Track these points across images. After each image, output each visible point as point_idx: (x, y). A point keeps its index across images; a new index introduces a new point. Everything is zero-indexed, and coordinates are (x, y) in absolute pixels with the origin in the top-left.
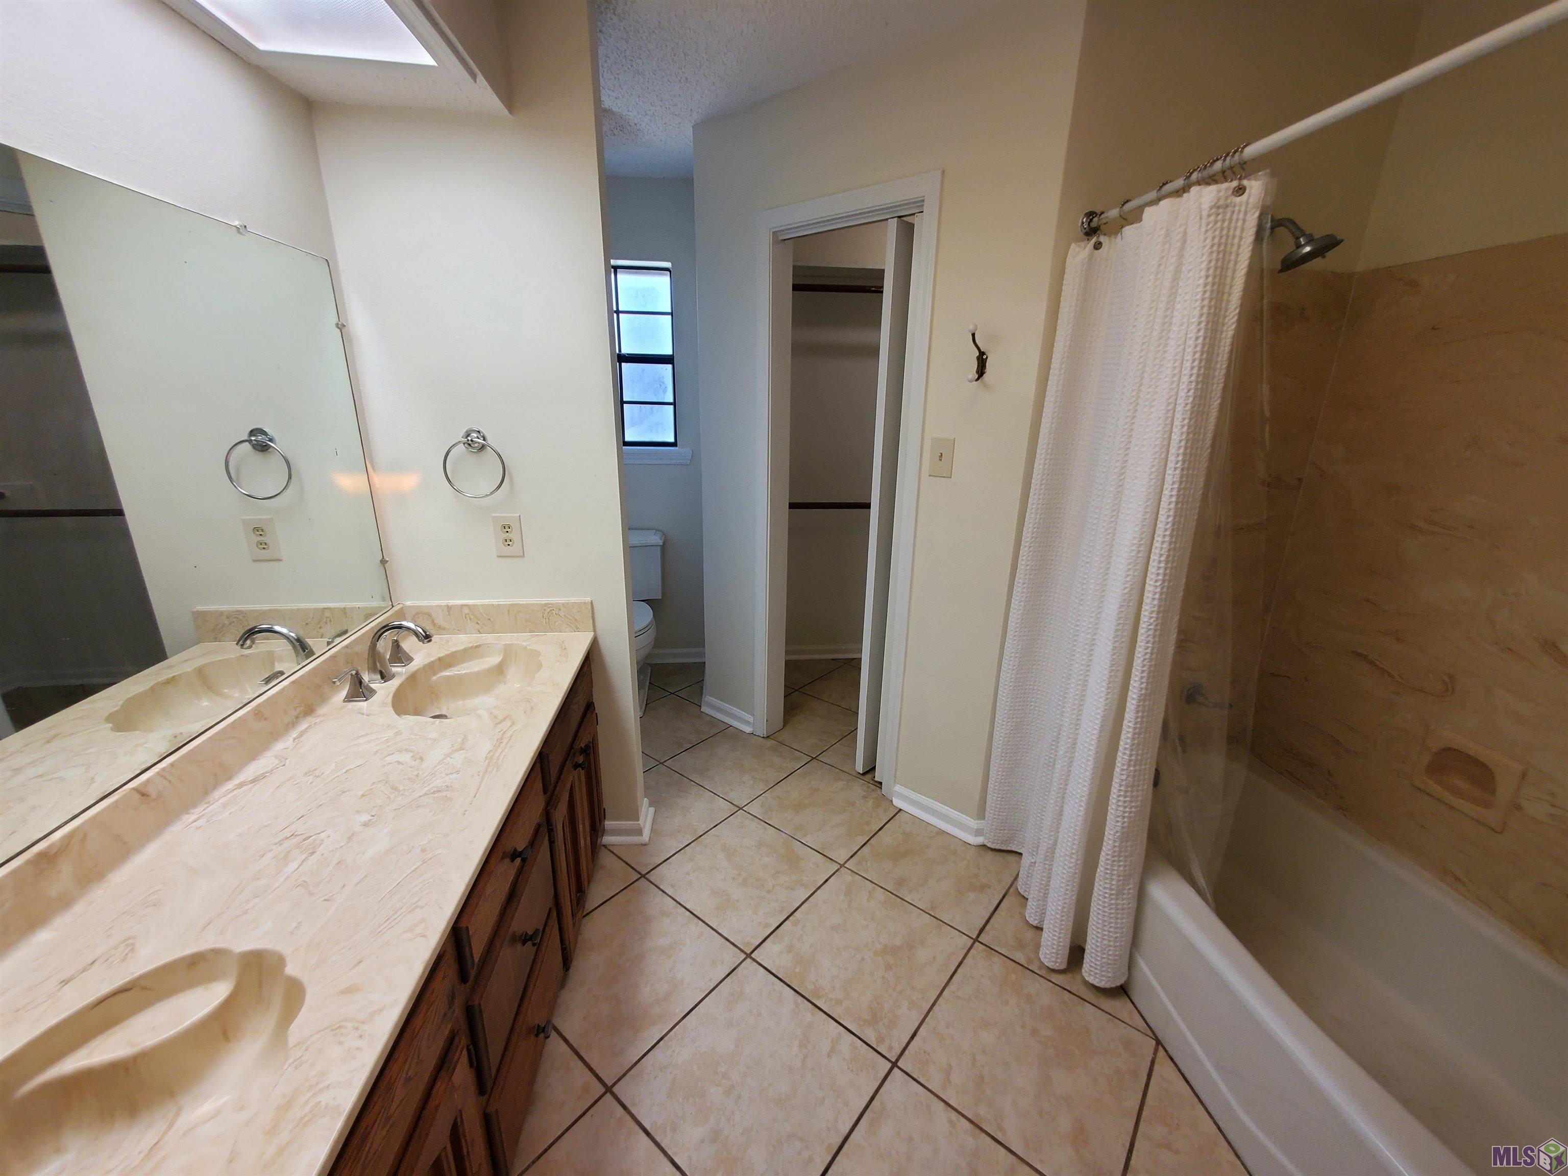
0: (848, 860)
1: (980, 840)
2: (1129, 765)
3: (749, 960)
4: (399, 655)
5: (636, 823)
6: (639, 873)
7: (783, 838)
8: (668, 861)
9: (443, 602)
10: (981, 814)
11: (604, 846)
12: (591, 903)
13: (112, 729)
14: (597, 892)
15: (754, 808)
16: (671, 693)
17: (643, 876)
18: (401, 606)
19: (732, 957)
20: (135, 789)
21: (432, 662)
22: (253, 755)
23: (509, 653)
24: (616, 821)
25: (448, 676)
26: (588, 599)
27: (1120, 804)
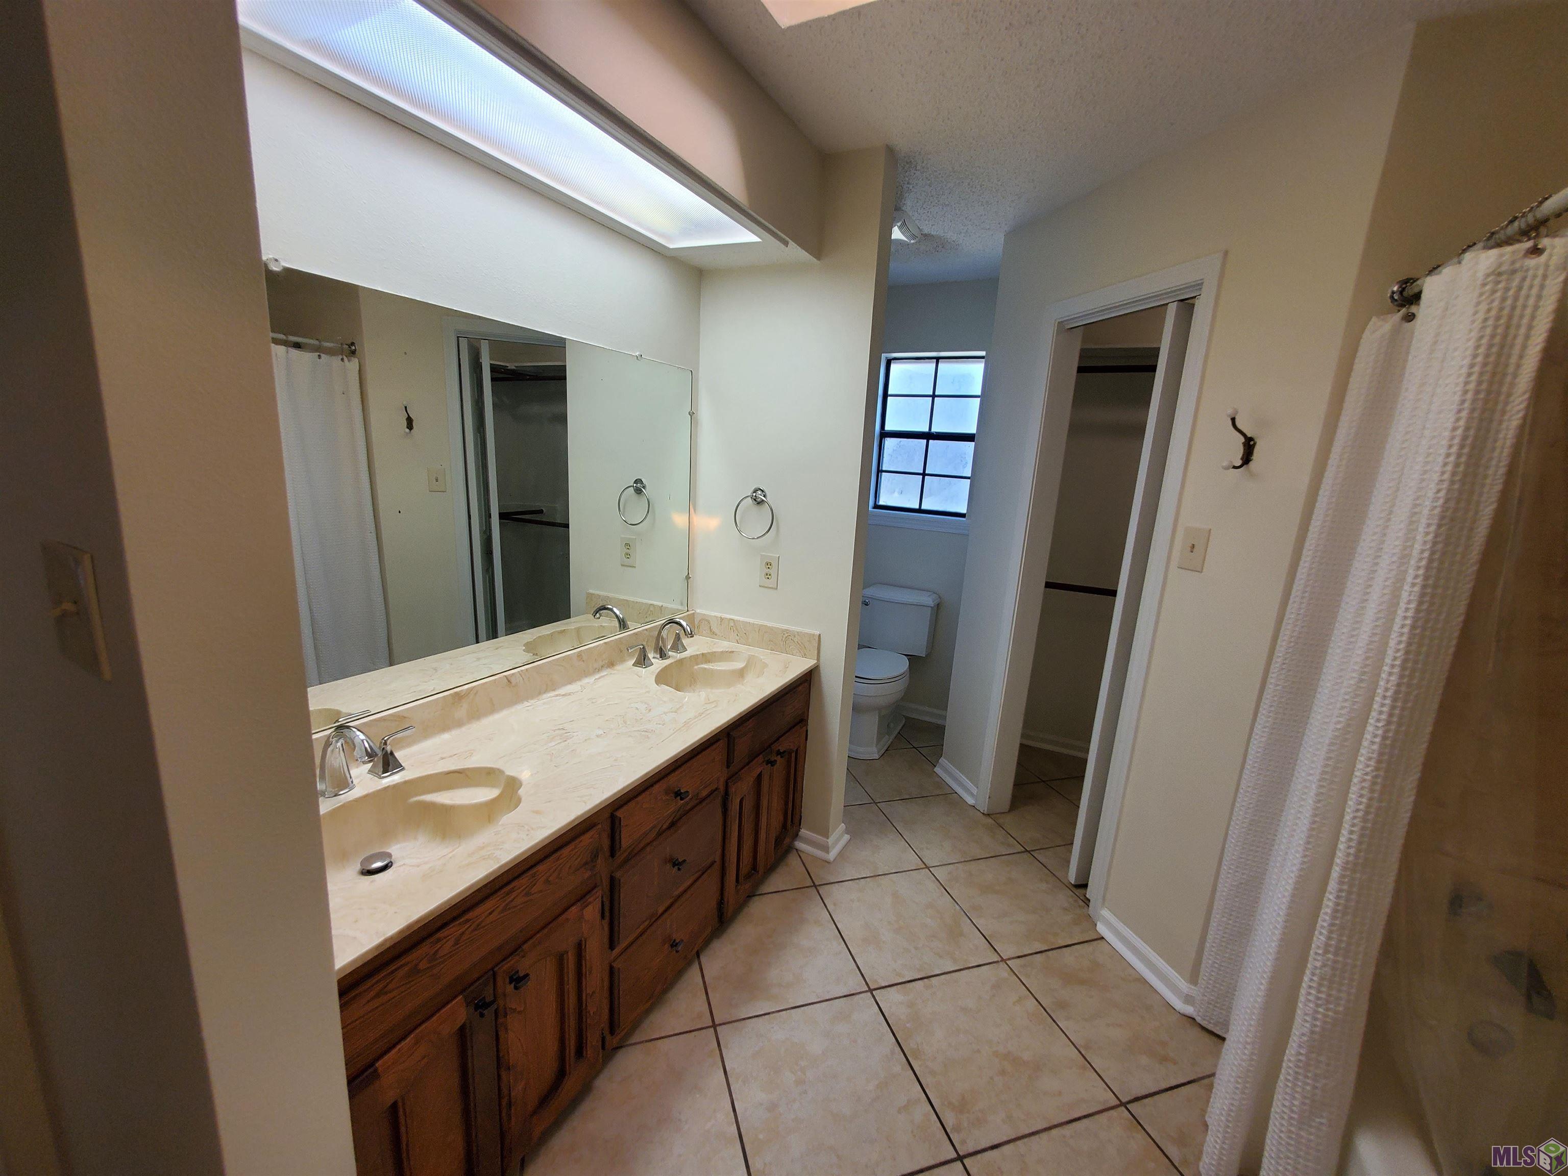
0: (1013, 958)
1: (1189, 1010)
2: (1326, 952)
3: (869, 994)
4: (677, 645)
5: (825, 839)
6: (813, 882)
7: (955, 910)
8: (841, 883)
9: (719, 615)
10: (1193, 979)
11: (797, 850)
12: (766, 888)
13: (524, 650)
14: (777, 881)
15: (941, 873)
16: (914, 748)
17: (815, 886)
18: (693, 611)
19: (854, 983)
20: (505, 676)
21: (697, 655)
22: (570, 682)
23: (751, 662)
24: (814, 833)
25: (705, 669)
26: (817, 633)
27: (1311, 998)
